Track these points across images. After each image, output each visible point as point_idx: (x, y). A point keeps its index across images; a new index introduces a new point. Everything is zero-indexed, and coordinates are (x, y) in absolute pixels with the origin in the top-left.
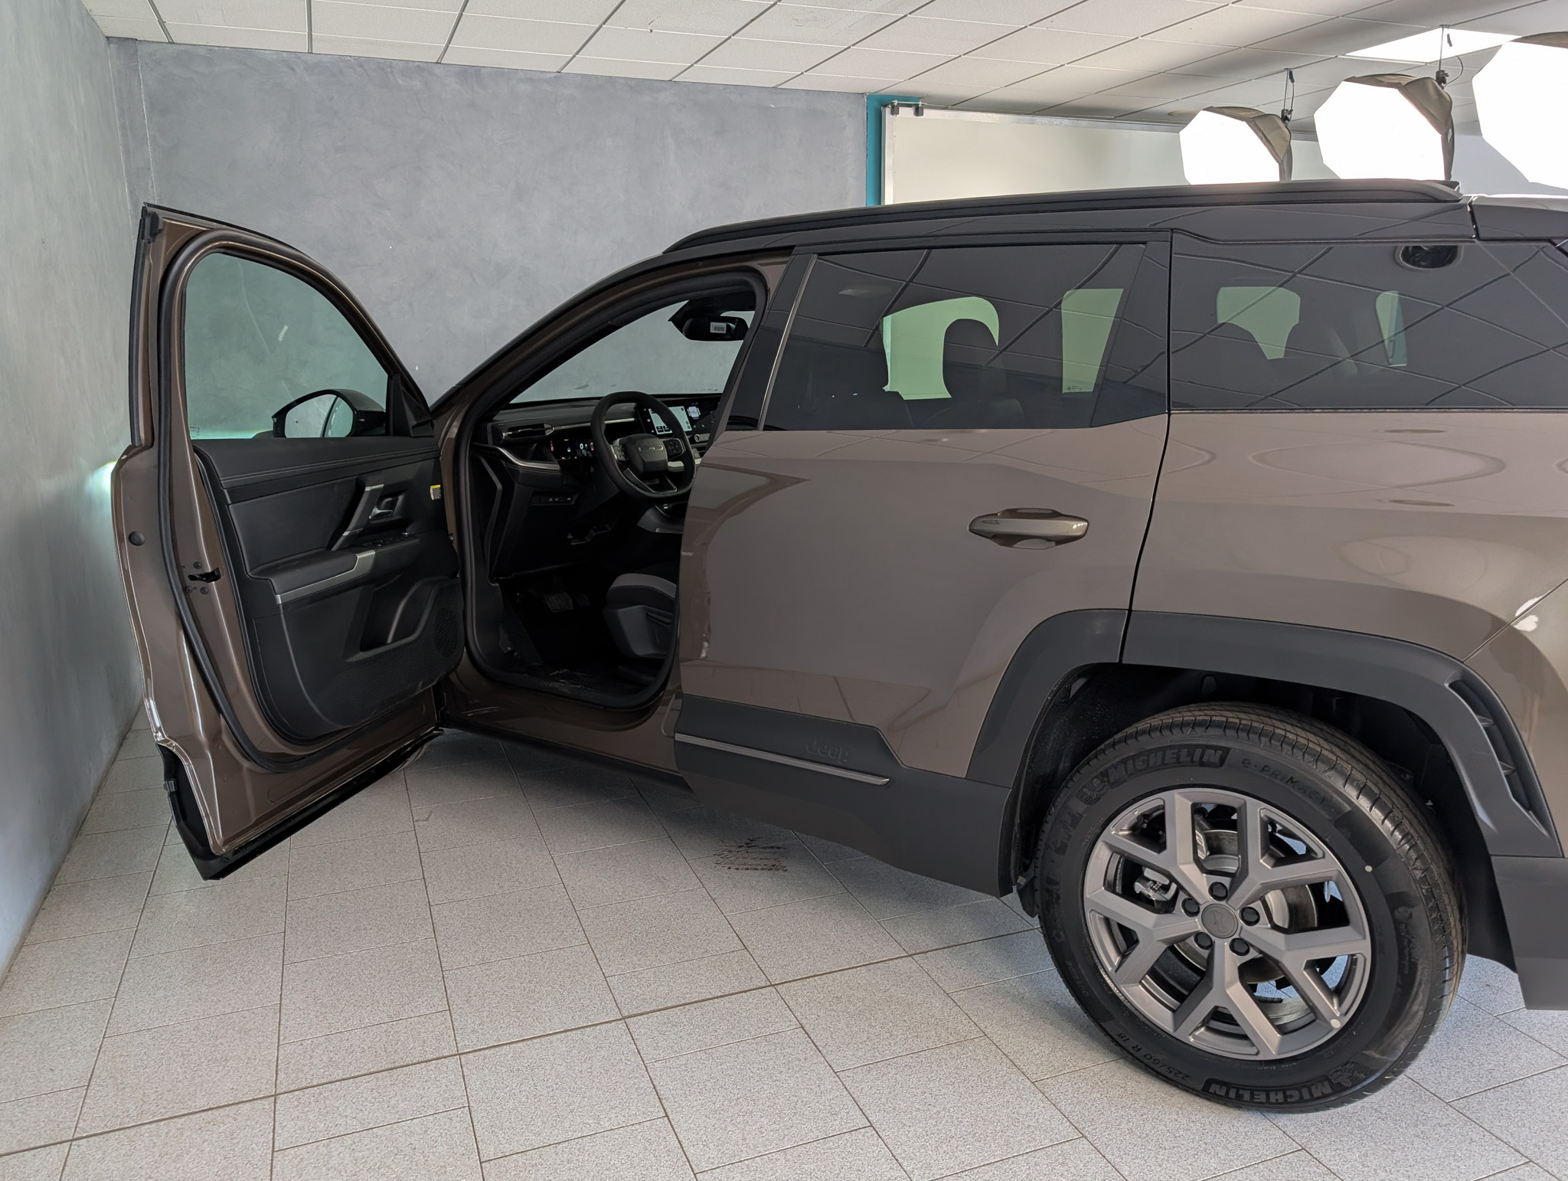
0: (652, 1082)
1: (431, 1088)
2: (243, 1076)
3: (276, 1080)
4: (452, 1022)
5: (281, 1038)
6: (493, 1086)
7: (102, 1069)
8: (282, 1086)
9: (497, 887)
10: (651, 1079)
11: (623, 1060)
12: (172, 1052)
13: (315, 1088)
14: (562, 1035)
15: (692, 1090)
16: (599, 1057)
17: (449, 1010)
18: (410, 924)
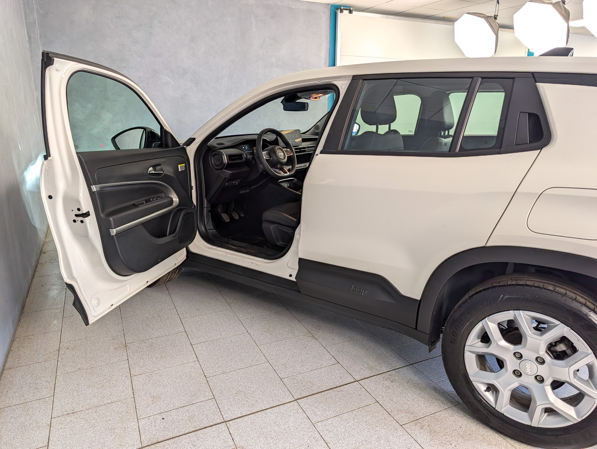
0: (320, 434)
1: (217, 441)
2: (124, 438)
3: (141, 439)
4: (217, 405)
5: (138, 416)
6: (246, 439)
7: (53, 436)
8: (145, 443)
9: (219, 334)
10: (318, 432)
11: (303, 422)
12: (86, 426)
13: (161, 443)
14: (271, 409)
15: (339, 437)
16: (291, 421)
17: (215, 398)
18: (185, 354)
